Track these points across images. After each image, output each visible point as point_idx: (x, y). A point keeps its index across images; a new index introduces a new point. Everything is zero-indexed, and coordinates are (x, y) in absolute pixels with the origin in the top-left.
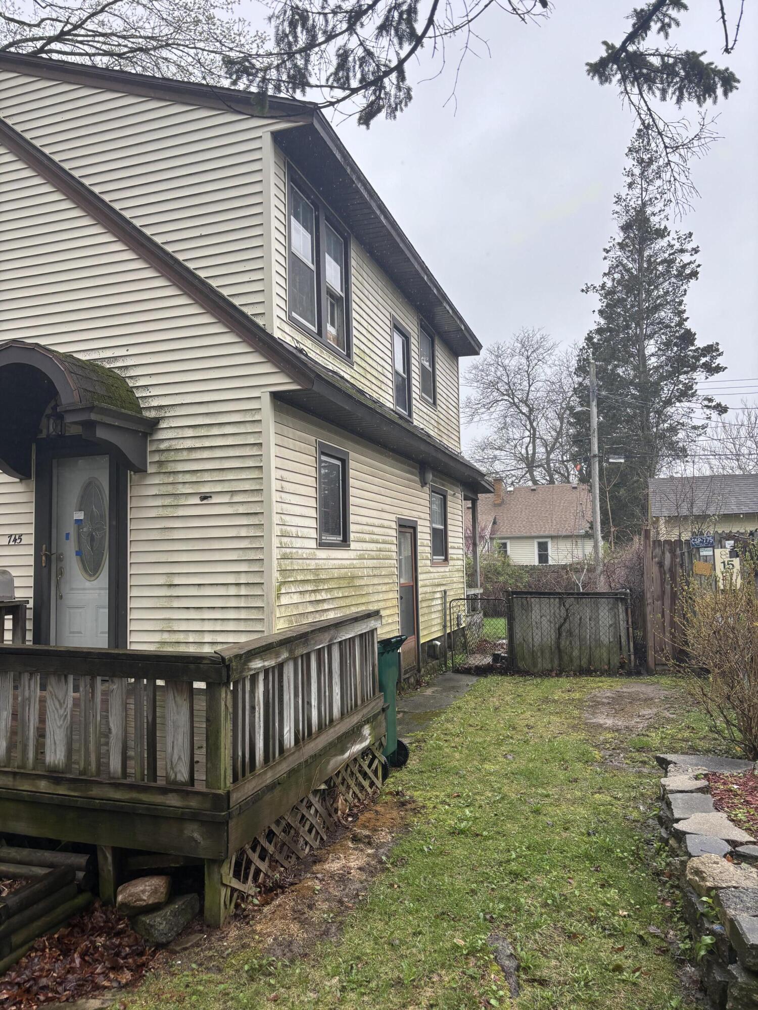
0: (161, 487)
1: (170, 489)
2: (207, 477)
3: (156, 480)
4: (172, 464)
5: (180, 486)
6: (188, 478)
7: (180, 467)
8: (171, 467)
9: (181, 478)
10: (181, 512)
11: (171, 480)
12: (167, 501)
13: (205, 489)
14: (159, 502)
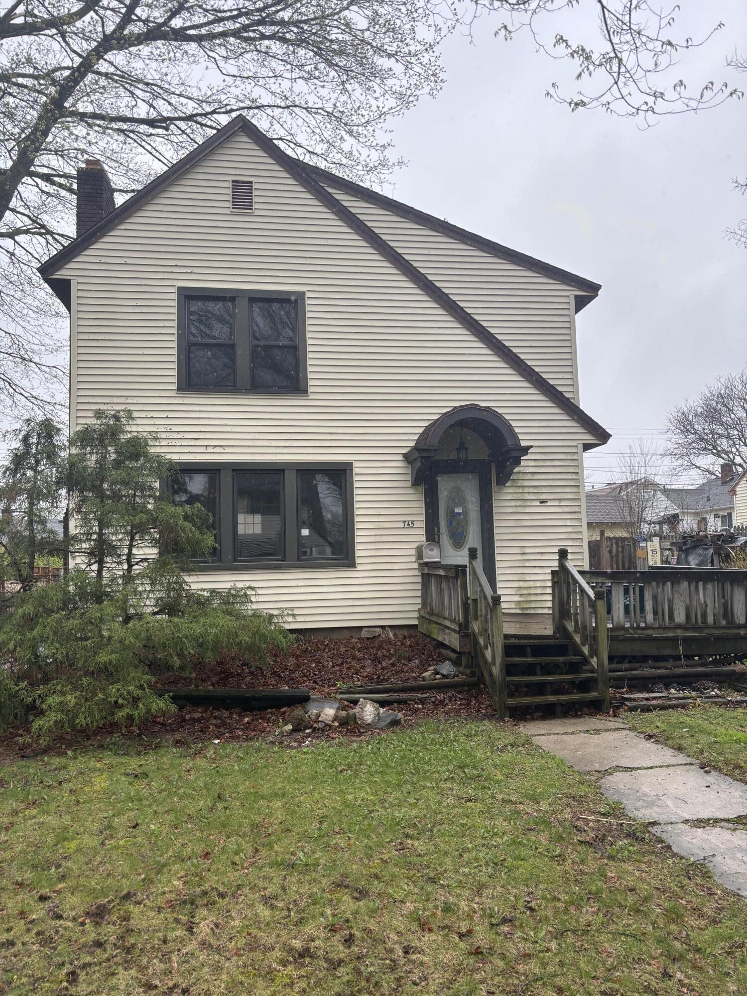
0: (514, 495)
1: (520, 496)
2: (544, 490)
3: (511, 490)
4: (521, 481)
5: (527, 495)
6: (531, 490)
7: (526, 483)
8: (520, 483)
9: (527, 490)
10: (528, 510)
11: (520, 491)
12: (518, 503)
13: (543, 497)
14: (513, 504)
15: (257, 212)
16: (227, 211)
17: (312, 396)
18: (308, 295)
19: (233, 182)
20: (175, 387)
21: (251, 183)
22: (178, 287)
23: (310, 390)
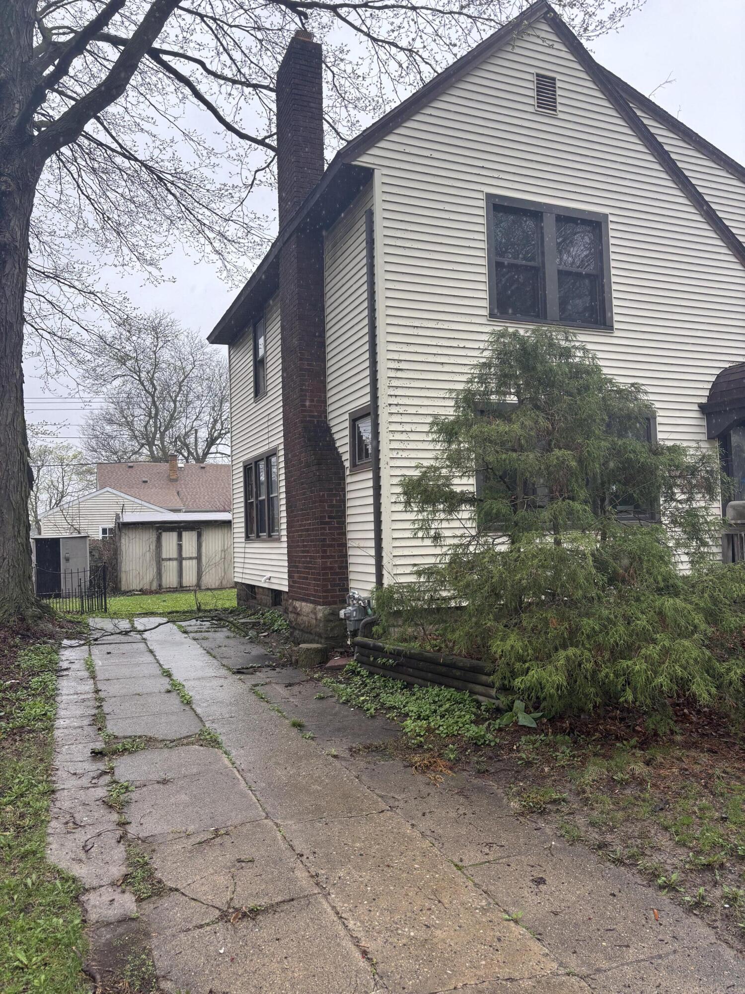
15: (561, 116)
16: (531, 109)
17: (616, 333)
18: (611, 218)
19: (538, 75)
20: (486, 312)
21: (554, 79)
22: (486, 194)
23: (616, 326)
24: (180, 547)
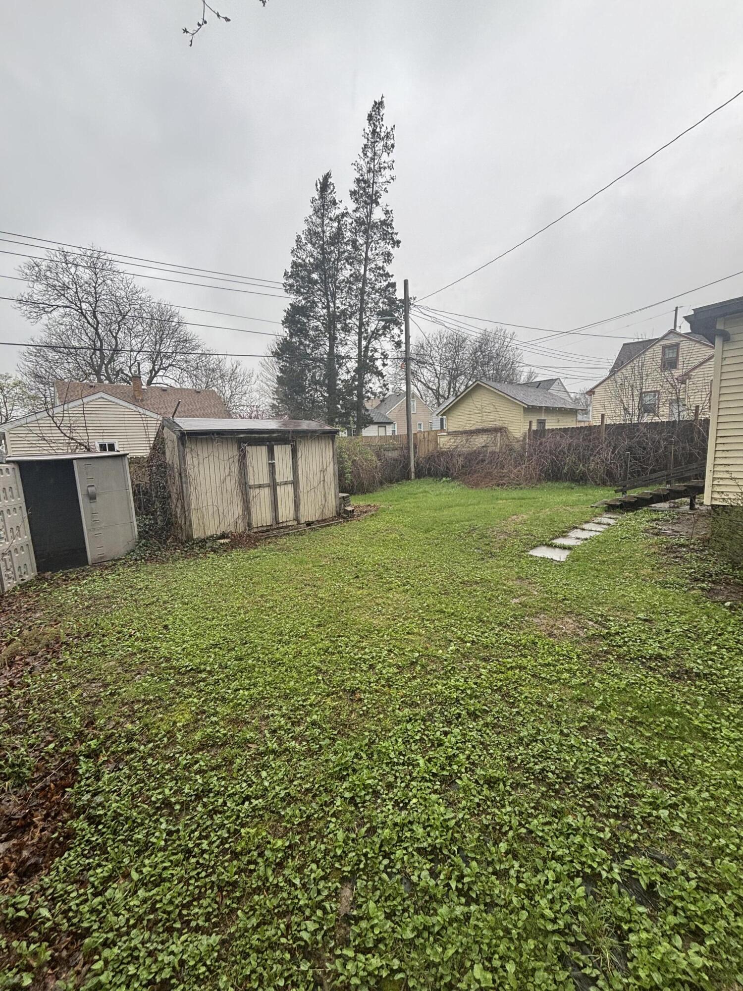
24: (272, 466)
